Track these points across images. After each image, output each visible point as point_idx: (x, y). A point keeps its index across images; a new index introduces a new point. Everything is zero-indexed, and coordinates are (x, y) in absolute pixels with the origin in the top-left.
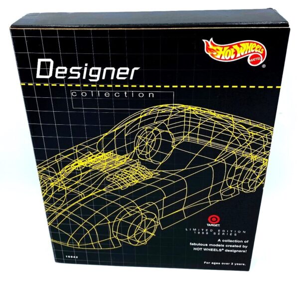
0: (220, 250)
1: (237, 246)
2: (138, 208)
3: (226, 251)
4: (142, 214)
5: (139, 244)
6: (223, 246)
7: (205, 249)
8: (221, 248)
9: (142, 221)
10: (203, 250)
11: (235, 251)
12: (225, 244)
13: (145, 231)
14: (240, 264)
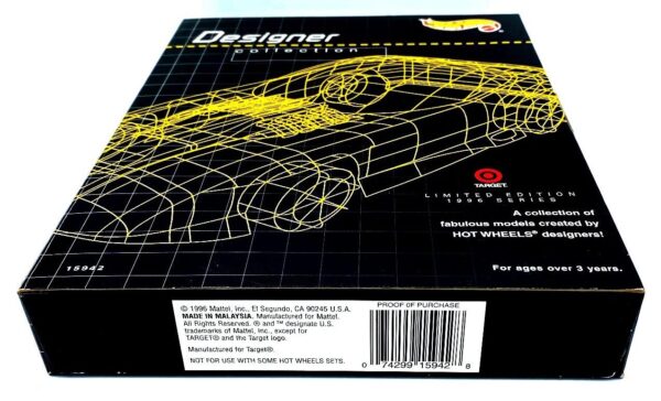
0: (528, 234)
1: (571, 224)
2: (313, 162)
3: (546, 235)
4: (319, 172)
5: (302, 227)
6: (532, 224)
7: (484, 234)
8: (530, 229)
9: (318, 183)
10: (478, 235)
11: (572, 236)
12: (536, 219)
13: (322, 200)
14: (604, 269)
